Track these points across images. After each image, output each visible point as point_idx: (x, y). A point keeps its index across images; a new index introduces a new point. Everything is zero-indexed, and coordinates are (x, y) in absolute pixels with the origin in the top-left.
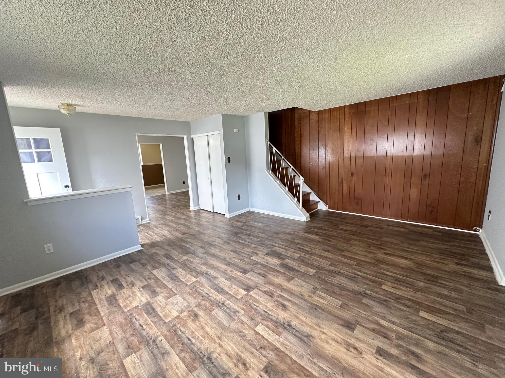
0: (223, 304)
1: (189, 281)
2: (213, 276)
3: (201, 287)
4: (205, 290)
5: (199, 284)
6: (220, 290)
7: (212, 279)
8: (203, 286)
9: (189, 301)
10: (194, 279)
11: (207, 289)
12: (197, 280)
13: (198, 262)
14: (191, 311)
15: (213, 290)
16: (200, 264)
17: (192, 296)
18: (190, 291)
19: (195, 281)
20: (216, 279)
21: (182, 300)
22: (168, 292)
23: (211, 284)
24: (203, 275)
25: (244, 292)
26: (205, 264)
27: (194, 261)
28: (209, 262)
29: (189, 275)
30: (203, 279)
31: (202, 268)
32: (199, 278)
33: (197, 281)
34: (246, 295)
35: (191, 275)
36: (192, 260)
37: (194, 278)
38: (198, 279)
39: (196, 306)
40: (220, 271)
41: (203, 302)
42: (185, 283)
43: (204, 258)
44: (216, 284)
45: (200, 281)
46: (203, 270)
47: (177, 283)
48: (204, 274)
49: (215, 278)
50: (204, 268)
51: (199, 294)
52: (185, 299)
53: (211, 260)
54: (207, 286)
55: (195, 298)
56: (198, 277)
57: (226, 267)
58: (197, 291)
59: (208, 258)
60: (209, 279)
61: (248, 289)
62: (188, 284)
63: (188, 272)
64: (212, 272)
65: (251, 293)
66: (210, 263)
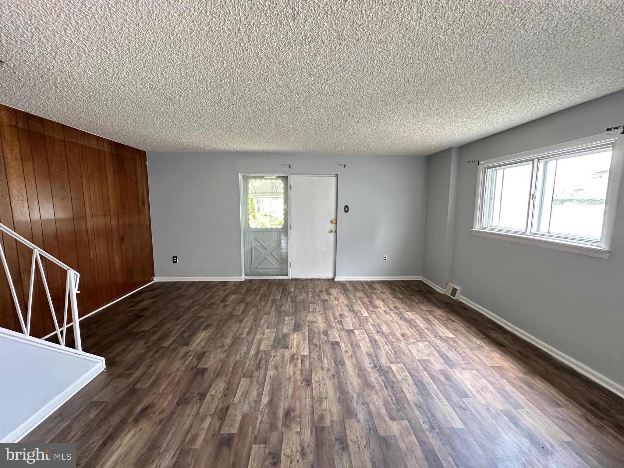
0: (378, 332)
1: (400, 368)
2: (369, 358)
3: (389, 354)
4: (387, 349)
5: (390, 357)
6: (374, 342)
7: (373, 355)
8: (387, 354)
9: (406, 347)
10: (394, 367)
11: (384, 349)
12: (391, 364)
13: (375, 397)
14: (406, 340)
15: (380, 345)
16: (374, 388)
17: (402, 350)
18: (402, 355)
19: (393, 365)
20: (369, 353)
21: (412, 351)
22: (429, 368)
23: (378, 351)
24: (381, 367)
25: (356, 332)
26: (367, 384)
27: (380, 403)
28: (359, 385)
29: (399, 378)
30: (384, 361)
31: (376, 379)
32: (386, 365)
33: (391, 362)
34: (356, 329)
35: (395, 376)
36: (383, 411)
37: (393, 369)
38: (388, 365)
39: (401, 341)
40: (357, 361)
41: (394, 340)
42: (406, 368)
43: (361, 399)
44: (373, 348)
45: (388, 361)
46: (377, 375)
47: (416, 374)
48: (378, 368)
49: (369, 355)
50: (374, 377)
51: (394, 348)
52: (410, 351)
53: (354, 388)
54: (383, 351)
55: (399, 347)
56: (387, 367)
57: (346, 361)
58: (395, 352)
59: (355, 397)
60: (376, 357)
61: (350, 332)
62: (402, 365)
63: (398, 385)
64: (367, 364)
65: (352, 328)
66: (360, 381)
